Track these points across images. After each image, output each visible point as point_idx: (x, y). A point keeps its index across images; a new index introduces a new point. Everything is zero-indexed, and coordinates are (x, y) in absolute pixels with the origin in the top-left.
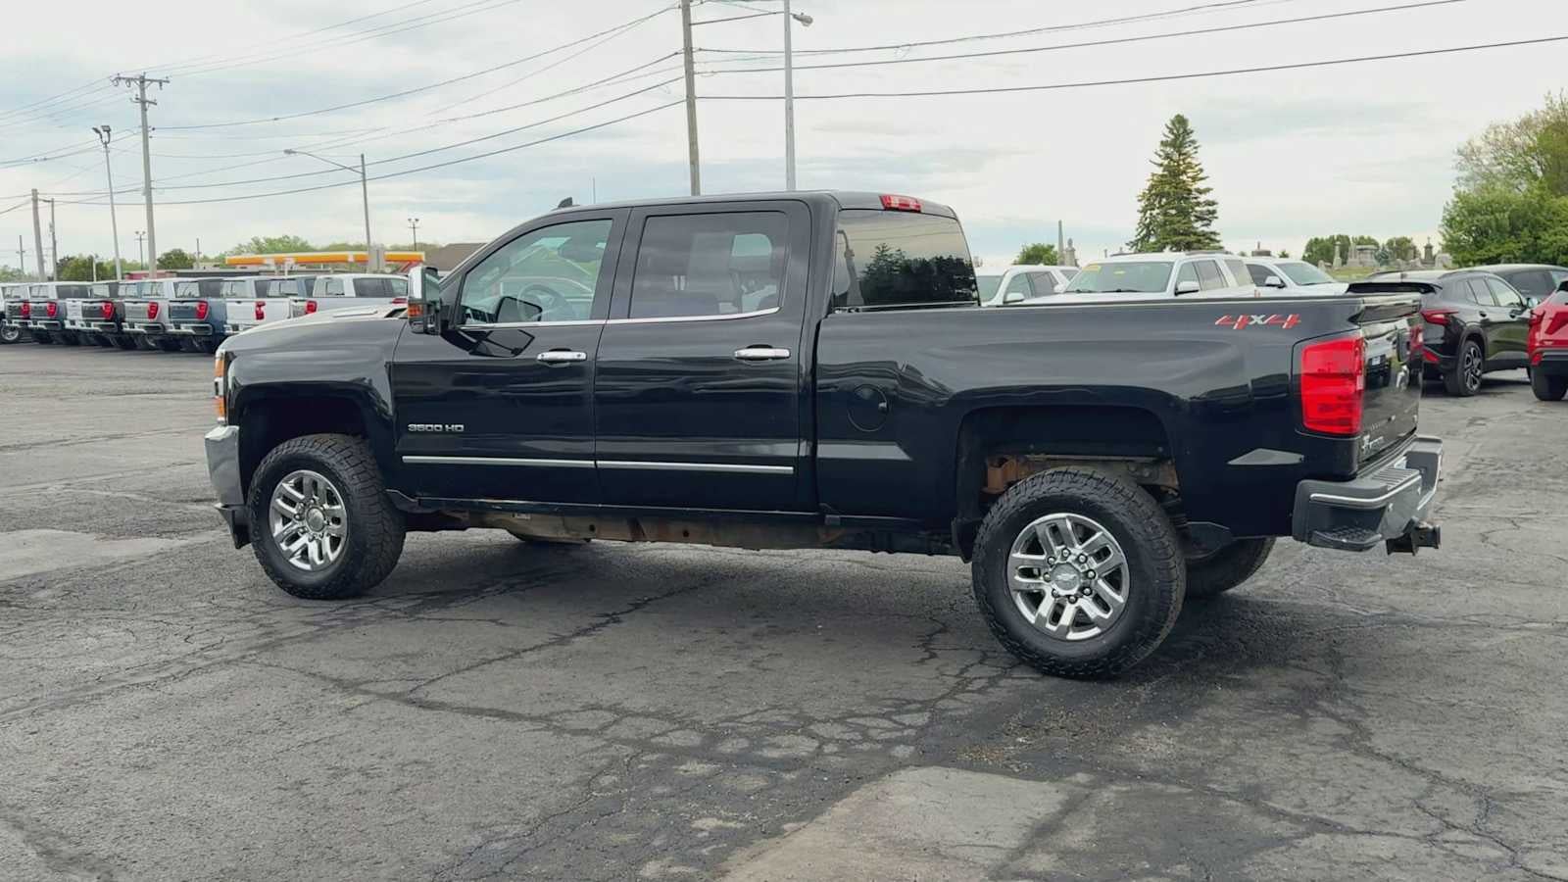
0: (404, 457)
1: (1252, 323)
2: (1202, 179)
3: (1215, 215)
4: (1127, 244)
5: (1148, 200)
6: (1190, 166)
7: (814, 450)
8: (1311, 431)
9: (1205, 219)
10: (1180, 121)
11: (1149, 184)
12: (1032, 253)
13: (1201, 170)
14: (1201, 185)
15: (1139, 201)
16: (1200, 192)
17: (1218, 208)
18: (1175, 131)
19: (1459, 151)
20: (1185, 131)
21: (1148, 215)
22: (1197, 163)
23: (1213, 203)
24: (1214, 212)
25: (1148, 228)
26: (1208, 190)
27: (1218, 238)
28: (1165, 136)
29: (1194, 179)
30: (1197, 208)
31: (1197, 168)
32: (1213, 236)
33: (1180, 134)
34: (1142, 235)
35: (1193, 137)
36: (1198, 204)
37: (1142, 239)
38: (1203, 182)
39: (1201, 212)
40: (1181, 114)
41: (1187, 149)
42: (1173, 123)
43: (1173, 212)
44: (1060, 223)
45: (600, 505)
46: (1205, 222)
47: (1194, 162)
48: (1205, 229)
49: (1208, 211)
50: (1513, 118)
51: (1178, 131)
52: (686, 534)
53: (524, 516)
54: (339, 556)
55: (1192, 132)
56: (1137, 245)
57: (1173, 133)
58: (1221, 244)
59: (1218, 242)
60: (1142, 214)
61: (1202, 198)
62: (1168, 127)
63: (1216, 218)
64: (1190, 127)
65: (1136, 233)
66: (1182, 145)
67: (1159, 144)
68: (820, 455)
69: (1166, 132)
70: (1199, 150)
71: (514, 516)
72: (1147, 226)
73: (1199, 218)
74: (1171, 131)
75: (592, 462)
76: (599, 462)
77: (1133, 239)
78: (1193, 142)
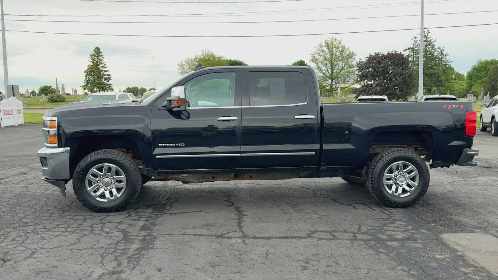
0: (156, 156)
1: (453, 107)
2: (106, 67)
3: (111, 79)
4: (81, 87)
5: (87, 73)
6: (101, 63)
7: (321, 147)
8: (468, 136)
9: (107, 80)
10: (98, 49)
11: (88, 67)
12: (44, 88)
13: (105, 65)
14: (106, 69)
15: (84, 73)
16: (105, 71)
17: (111, 76)
18: (96, 52)
19: (179, 64)
20: (99, 52)
21: (87, 77)
22: (104, 62)
23: (110, 75)
24: (110, 78)
25: (87, 82)
26: (107, 71)
27: (112, 86)
28: (93, 53)
29: (103, 67)
30: (104, 76)
31: (104, 64)
32: (110, 85)
33: (98, 52)
34: (86, 84)
35: (102, 54)
36: (105, 75)
37: (86, 85)
38: (106, 68)
39: (106, 77)
40: (98, 46)
41: (101, 58)
42: (95, 49)
43: (96, 77)
44: (56, 79)
45: (238, 169)
46: (108, 81)
47: (103, 62)
48: (108, 83)
49: (109, 77)
50: (193, 57)
51: (97, 52)
52: (251, 177)
53: (185, 175)
54: (121, 196)
55: (102, 52)
56: (84, 87)
57: (96, 53)
58: (113, 88)
59: (112, 87)
60: (85, 77)
61: (106, 73)
62: (94, 50)
63: (111, 80)
64: (101, 51)
65: (84, 83)
66: (98, 56)
67: (90, 56)
68: (324, 148)
69: (93, 52)
70: (104, 58)
71: (180, 175)
72: (87, 81)
73: (105, 79)
74: (95, 52)
75: (240, 154)
76: (242, 154)
77: (83, 85)
78: (102, 56)
